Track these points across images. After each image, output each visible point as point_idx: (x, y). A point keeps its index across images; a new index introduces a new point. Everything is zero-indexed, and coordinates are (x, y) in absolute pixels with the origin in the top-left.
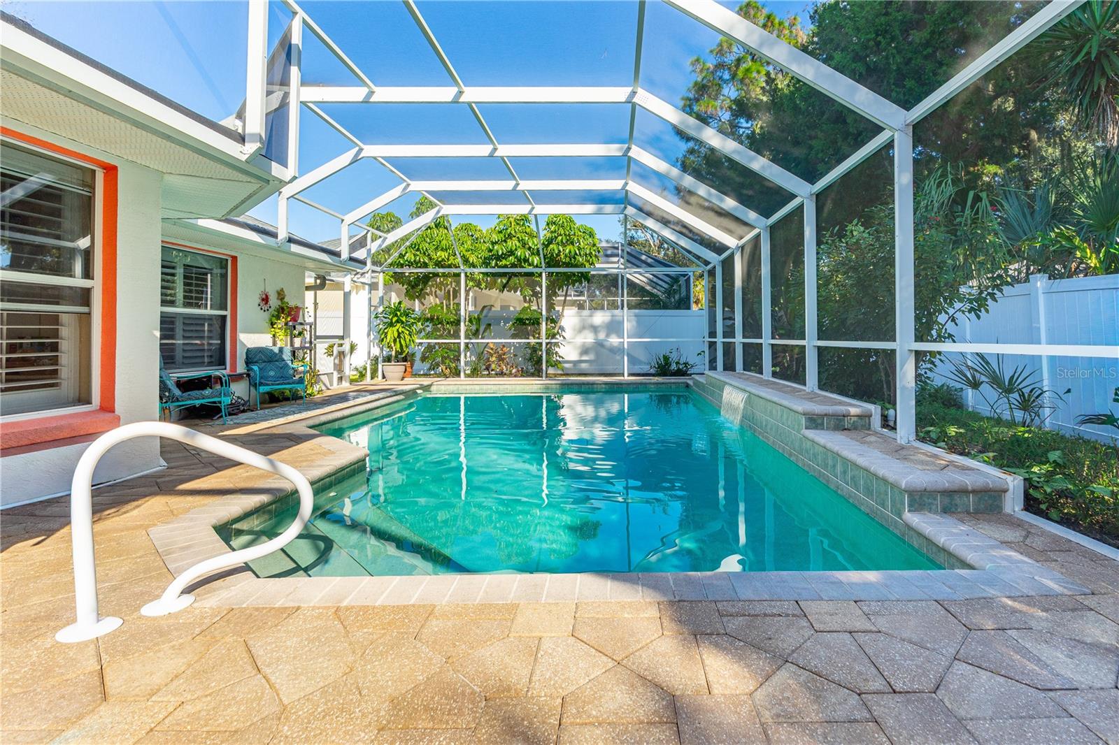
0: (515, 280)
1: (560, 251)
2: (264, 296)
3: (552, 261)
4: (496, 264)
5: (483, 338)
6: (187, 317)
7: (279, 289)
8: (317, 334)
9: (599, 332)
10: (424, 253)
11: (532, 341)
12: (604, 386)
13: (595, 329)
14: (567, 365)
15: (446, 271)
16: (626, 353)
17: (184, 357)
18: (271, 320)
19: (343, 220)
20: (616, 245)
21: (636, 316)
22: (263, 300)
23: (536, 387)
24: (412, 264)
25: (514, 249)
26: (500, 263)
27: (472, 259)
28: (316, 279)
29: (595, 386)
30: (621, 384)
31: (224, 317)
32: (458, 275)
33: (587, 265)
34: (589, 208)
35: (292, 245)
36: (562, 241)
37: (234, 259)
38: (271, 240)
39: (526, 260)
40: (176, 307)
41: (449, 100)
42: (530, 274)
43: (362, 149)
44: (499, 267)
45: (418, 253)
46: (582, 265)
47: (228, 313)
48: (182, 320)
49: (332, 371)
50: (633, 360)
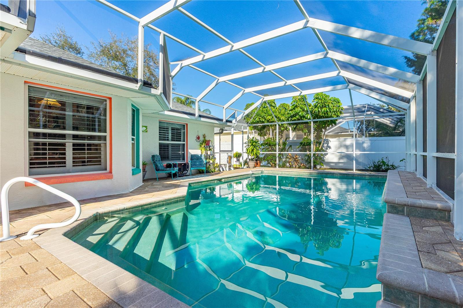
0: (299, 126)
1: (319, 111)
2: (198, 137)
3: (316, 116)
4: (291, 119)
5: (287, 151)
6: (172, 144)
7: (204, 134)
8: (221, 150)
9: (349, 148)
10: (263, 117)
11: (308, 153)
12: (339, 175)
13: (347, 147)
14: (332, 164)
15: (271, 124)
16: (354, 159)
17: (172, 157)
18: (200, 145)
19: (224, 108)
20: (365, 106)
21: (370, 140)
22: (197, 138)
23: (307, 173)
24: (258, 122)
25: (298, 112)
26: (293, 119)
27: (283, 118)
28: (220, 130)
29: (334, 175)
30: (349, 175)
31: (184, 144)
32: (276, 125)
33: (335, 116)
34: (329, 88)
35: (202, 118)
36: (320, 106)
37: (187, 124)
38: (193, 117)
39: (304, 117)
40: (169, 141)
41: (229, 51)
42: (307, 123)
43: (219, 79)
44: (292, 121)
45: (261, 118)
46: (331, 117)
47: (185, 143)
48: (171, 145)
49: (226, 163)
50: (357, 163)
